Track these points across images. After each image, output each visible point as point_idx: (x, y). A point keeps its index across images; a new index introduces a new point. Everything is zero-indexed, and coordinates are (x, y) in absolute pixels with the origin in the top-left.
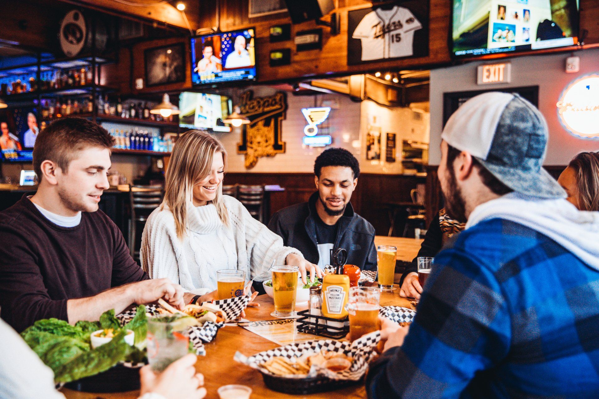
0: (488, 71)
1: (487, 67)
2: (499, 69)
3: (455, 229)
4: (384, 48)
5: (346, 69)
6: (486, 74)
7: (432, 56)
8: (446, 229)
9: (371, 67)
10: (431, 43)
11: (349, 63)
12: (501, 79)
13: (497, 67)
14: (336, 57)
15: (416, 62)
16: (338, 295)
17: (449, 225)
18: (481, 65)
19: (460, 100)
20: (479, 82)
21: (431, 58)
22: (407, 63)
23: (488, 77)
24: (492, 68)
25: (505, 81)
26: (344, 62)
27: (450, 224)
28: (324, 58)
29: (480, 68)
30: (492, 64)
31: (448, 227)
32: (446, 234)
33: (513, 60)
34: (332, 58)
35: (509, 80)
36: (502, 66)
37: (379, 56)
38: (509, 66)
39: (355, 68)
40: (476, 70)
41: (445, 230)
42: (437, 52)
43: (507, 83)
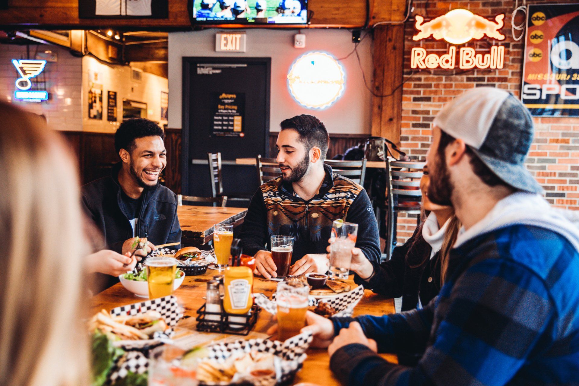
0: (226, 39)
1: (224, 36)
2: (236, 38)
3: (280, 207)
4: (121, 4)
5: (77, 22)
6: (223, 42)
7: (171, 19)
8: (271, 206)
9: (106, 23)
10: (170, 5)
11: (80, 16)
12: (238, 48)
13: (234, 36)
14: (64, 8)
15: (155, 23)
16: (243, 289)
17: (272, 203)
18: (218, 33)
19: (198, 65)
20: (217, 49)
21: (171, 21)
22: (145, 22)
23: (226, 45)
24: (230, 37)
25: (241, 51)
26: (75, 14)
27: (273, 201)
28: (52, 7)
29: (218, 36)
30: (229, 33)
31: (272, 204)
32: (271, 211)
33: (248, 31)
34: (60, 8)
35: (245, 50)
36: (238, 36)
37: (115, 12)
38: (245, 36)
39: (88, 22)
40: (214, 37)
41: (270, 208)
42: (176, 16)
43: (243, 52)
